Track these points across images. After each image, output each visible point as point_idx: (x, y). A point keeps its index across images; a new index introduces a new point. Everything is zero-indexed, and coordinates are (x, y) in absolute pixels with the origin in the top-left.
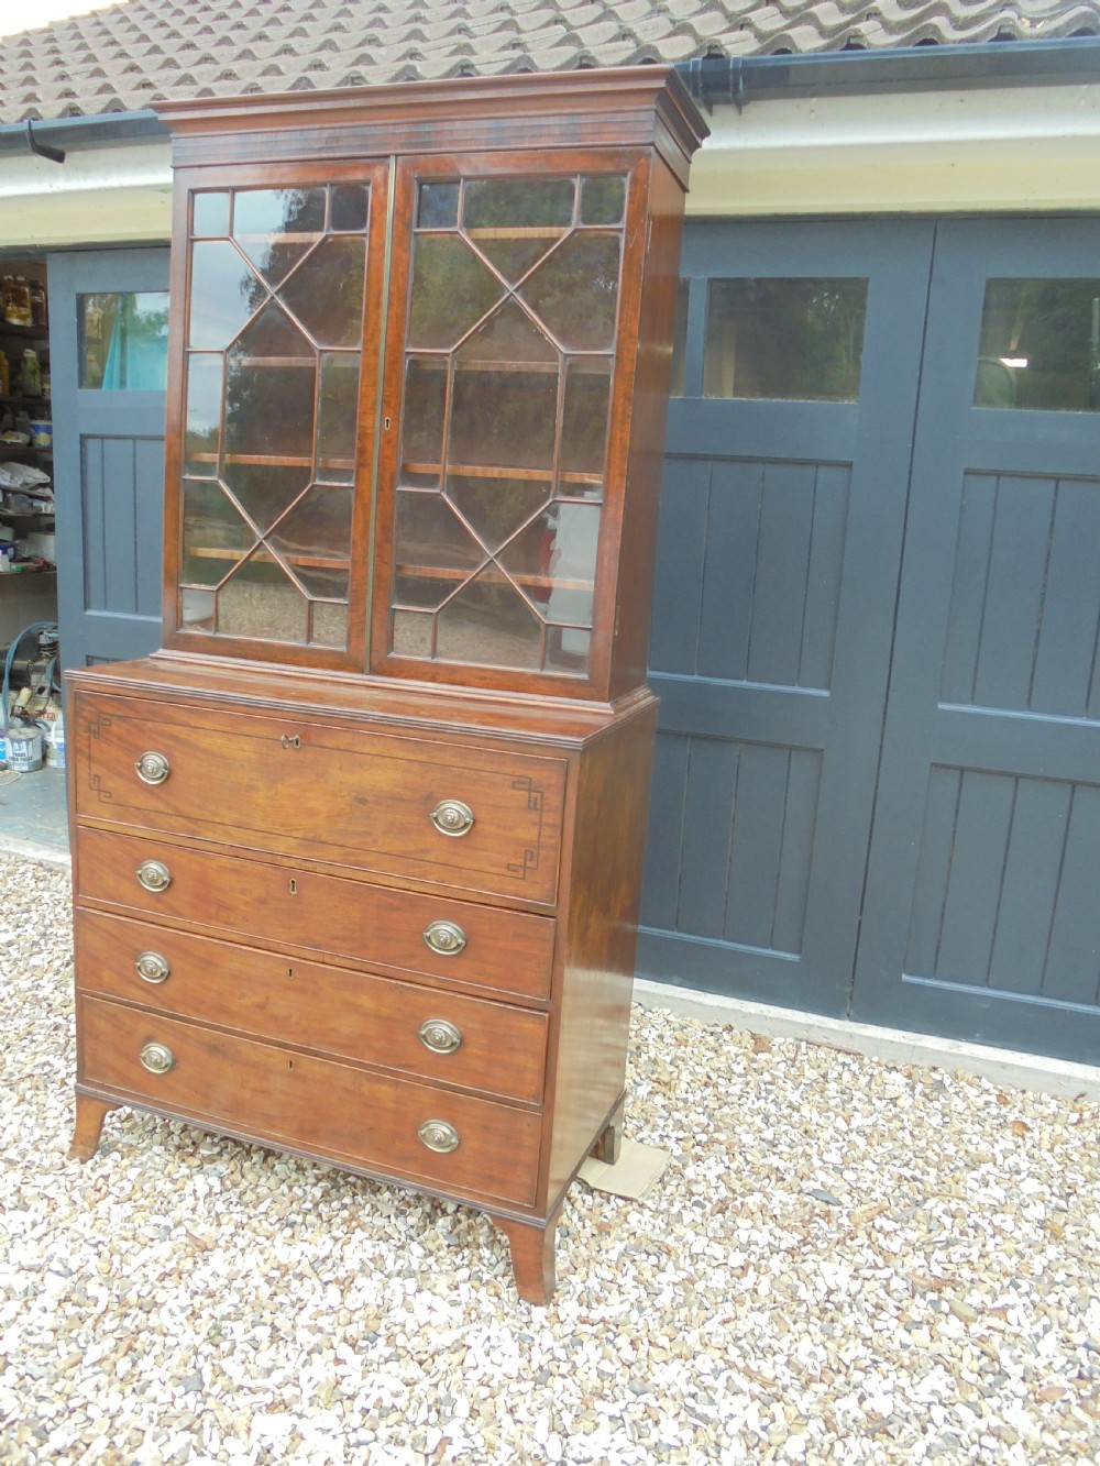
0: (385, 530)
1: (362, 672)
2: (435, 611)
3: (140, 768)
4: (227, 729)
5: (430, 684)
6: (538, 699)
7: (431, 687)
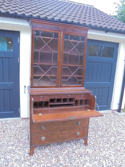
0: (61, 72)
1: (58, 87)
2: (67, 80)
6: (78, 88)
7: (67, 88)
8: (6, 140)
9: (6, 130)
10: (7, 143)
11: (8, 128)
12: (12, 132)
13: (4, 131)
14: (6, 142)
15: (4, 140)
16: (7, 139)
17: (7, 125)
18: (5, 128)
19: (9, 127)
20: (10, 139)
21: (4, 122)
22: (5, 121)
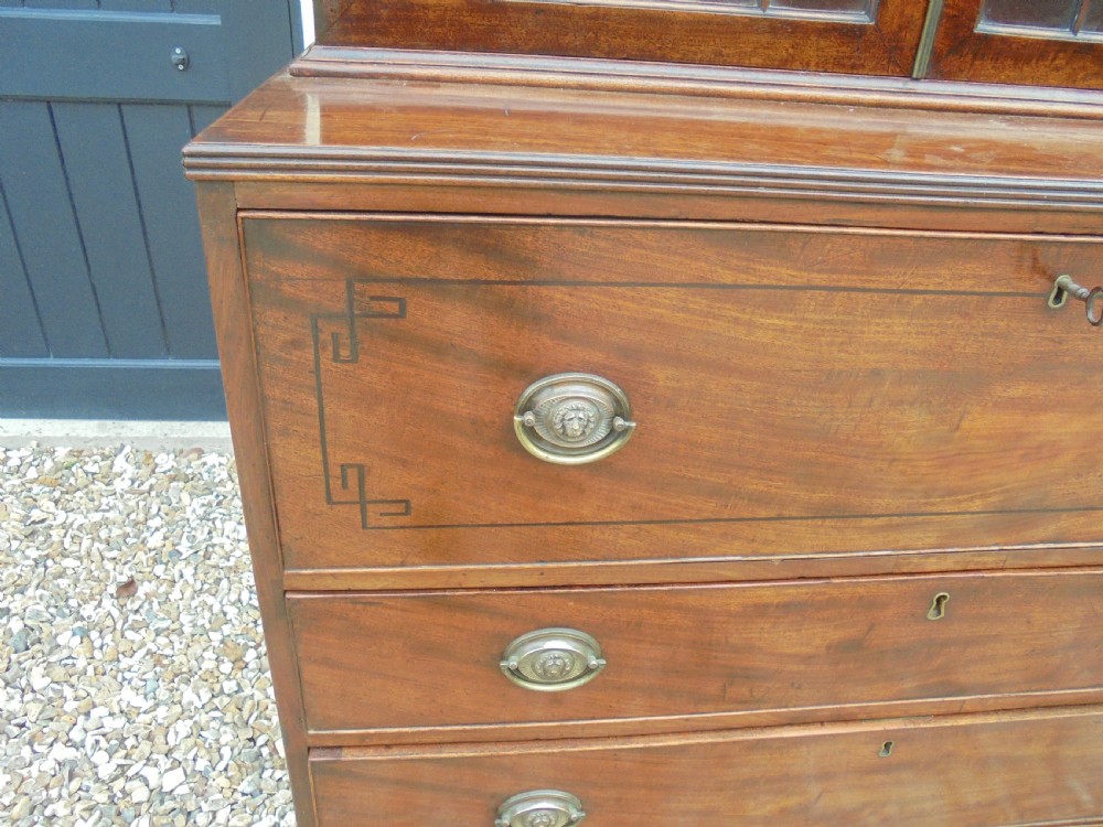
3: (530, 431)
4: (855, 281)
5: (1061, 94)
8: (120, 722)
9: (159, 570)
10: (118, 759)
11: (184, 547)
12: (210, 600)
13: (128, 587)
14: (111, 753)
15: (95, 713)
16: (138, 701)
17: (185, 497)
18: (155, 541)
19: (201, 536)
20: (161, 712)
21: (165, 462)
22: (179, 454)
